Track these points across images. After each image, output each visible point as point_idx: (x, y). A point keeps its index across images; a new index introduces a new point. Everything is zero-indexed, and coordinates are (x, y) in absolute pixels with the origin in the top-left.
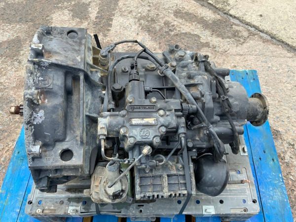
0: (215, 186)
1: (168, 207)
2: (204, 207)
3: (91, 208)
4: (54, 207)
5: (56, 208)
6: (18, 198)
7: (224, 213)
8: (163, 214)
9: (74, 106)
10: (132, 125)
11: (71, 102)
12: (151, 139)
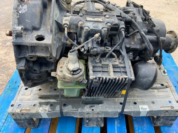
0: (148, 77)
1: (113, 106)
2: (140, 106)
3: (56, 108)
4: (29, 108)
5: (30, 109)
6: (5, 113)
7: (156, 110)
8: (109, 111)
9: (47, 14)
10: (86, 21)
11: (46, 12)
12: (101, 29)
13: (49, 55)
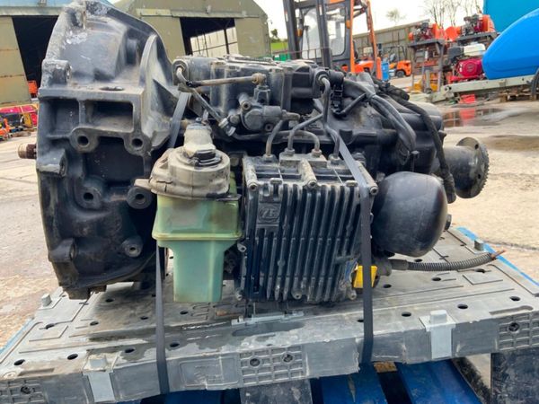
2: (424, 318)
3: (145, 355)
4: (51, 365)
5: (56, 366)
8: (325, 340)
13: (131, 130)
